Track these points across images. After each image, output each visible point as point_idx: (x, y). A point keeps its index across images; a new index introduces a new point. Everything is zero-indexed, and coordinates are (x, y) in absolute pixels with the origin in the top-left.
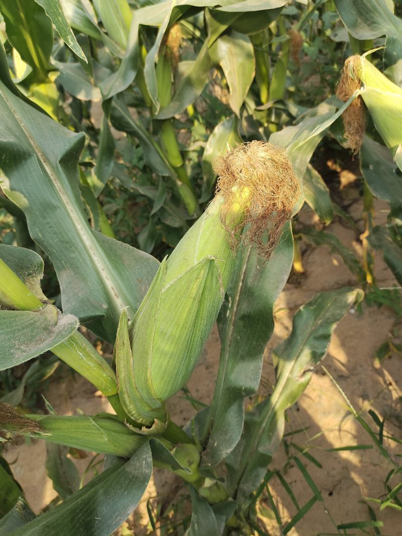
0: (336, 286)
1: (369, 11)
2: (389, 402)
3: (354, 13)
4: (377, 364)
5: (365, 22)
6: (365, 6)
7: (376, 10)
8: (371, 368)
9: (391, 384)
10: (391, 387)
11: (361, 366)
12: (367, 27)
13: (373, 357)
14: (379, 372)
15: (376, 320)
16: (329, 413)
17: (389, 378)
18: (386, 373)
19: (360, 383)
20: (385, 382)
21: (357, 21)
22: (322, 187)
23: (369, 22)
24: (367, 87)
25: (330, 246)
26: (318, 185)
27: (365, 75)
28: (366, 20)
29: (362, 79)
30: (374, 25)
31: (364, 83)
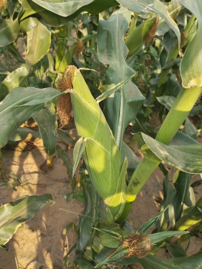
0: (64, 180)
1: (111, 48)
2: (60, 258)
3: (105, 45)
4: (64, 232)
5: (107, 53)
6: (111, 45)
7: (115, 49)
8: (60, 234)
9: (66, 246)
10: (65, 248)
11: (56, 231)
12: (107, 56)
13: (64, 228)
14: (63, 237)
15: (75, 207)
16: (25, 256)
17: (67, 242)
18: (67, 239)
19: (50, 242)
20: (64, 244)
21: (104, 50)
22: (55, 133)
23: (109, 54)
24: (74, 91)
25: (64, 160)
26: (54, 131)
27: (75, 82)
28: (108, 52)
29: (72, 84)
30: (110, 57)
31: (74, 87)
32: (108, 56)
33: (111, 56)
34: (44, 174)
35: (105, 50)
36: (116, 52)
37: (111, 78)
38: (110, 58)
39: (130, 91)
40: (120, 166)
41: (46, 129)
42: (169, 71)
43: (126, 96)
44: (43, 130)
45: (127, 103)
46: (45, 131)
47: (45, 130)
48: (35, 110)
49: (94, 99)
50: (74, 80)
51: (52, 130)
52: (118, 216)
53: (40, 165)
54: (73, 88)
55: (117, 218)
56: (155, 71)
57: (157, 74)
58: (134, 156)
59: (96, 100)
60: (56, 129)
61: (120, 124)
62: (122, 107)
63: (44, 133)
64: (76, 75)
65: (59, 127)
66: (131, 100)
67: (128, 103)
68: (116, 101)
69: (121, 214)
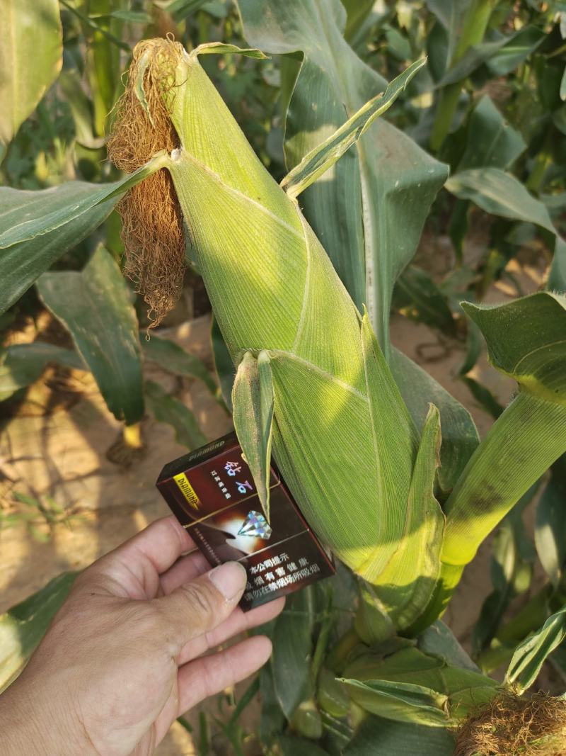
5: (279, 22)
12: (279, 33)
21: (264, 12)
22: (132, 349)
23: (285, 23)
24: (188, 154)
25: (176, 424)
26: (127, 343)
27: (185, 110)
28: (281, 18)
29: (175, 123)
30: (292, 32)
31: (181, 137)
32: (284, 30)
33: (294, 27)
34: (121, 472)
35: (269, 13)
36: (310, 12)
37: (315, 107)
38: (293, 37)
39: (387, 153)
40: (408, 441)
41: (101, 340)
42: (460, 91)
43: (376, 171)
44: (89, 345)
45: (384, 196)
46: (97, 349)
47: (98, 343)
48: (23, 272)
49: (275, 182)
50: (181, 104)
51: (122, 338)
52: (410, 615)
53: (104, 449)
54: (177, 143)
55: (409, 620)
56: (415, 103)
57: (420, 109)
58: (435, 389)
59: (285, 188)
60: (135, 334)
61: (370, 279)
62: (367, 216)
63: (94, 354)
64: (183, 80)
65: (142, 325)
66: (397, 184)
67: (388, 195)
68: (343, 193)
69: (424, 609)
